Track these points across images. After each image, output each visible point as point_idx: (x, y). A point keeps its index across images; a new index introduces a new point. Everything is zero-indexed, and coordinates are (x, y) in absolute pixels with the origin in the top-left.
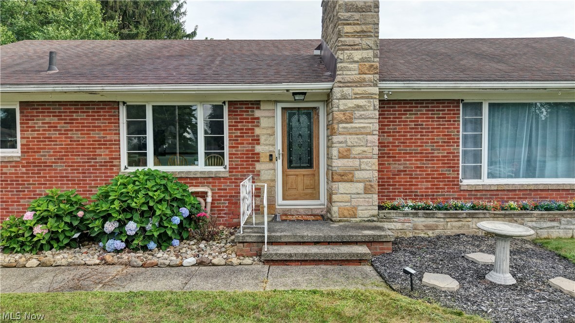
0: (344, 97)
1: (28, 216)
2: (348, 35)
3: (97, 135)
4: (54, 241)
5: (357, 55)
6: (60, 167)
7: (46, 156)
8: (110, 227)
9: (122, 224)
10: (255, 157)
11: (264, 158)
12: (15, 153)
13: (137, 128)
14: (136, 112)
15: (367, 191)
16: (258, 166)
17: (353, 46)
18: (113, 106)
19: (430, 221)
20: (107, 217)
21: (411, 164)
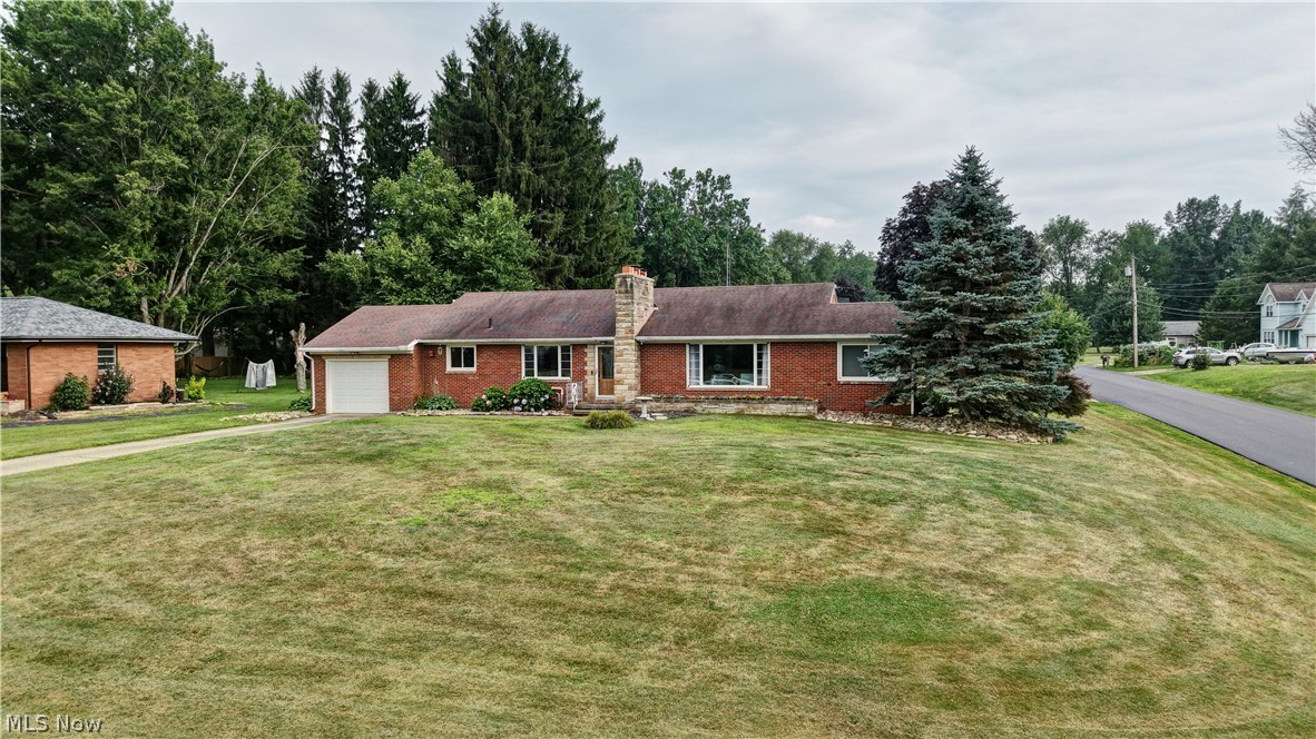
0: (619, 345)
1: (484, 397)
2: (620, 316)
3: (510, 361)
4: (494, 407)
5: (624, 325)
6: (493, 377)
7: (487, 371)
8: (516, 401)
9: (521, 400)
10: (585, 372)
11: (589, 373)
12: (474, 369)
13: (529, 357)
14: (529, 350)
15: (630, 388)
16: (586, 377)
17: (623, 321)
18: (517, 347)
19: (658, 404)
20: (515, 397)
21: (662, 376)
